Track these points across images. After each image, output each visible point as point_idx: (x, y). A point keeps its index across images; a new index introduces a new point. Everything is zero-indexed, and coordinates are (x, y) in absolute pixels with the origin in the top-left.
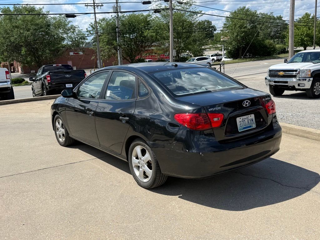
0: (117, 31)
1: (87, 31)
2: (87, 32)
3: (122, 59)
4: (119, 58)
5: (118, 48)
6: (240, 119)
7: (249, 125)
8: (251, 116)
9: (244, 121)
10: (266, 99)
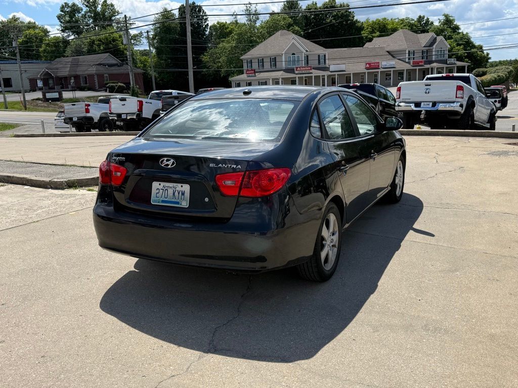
6: (160, 184)
7: (176, 200)
8: (182, 186)
9: (166, 191)
10: (222, 165)
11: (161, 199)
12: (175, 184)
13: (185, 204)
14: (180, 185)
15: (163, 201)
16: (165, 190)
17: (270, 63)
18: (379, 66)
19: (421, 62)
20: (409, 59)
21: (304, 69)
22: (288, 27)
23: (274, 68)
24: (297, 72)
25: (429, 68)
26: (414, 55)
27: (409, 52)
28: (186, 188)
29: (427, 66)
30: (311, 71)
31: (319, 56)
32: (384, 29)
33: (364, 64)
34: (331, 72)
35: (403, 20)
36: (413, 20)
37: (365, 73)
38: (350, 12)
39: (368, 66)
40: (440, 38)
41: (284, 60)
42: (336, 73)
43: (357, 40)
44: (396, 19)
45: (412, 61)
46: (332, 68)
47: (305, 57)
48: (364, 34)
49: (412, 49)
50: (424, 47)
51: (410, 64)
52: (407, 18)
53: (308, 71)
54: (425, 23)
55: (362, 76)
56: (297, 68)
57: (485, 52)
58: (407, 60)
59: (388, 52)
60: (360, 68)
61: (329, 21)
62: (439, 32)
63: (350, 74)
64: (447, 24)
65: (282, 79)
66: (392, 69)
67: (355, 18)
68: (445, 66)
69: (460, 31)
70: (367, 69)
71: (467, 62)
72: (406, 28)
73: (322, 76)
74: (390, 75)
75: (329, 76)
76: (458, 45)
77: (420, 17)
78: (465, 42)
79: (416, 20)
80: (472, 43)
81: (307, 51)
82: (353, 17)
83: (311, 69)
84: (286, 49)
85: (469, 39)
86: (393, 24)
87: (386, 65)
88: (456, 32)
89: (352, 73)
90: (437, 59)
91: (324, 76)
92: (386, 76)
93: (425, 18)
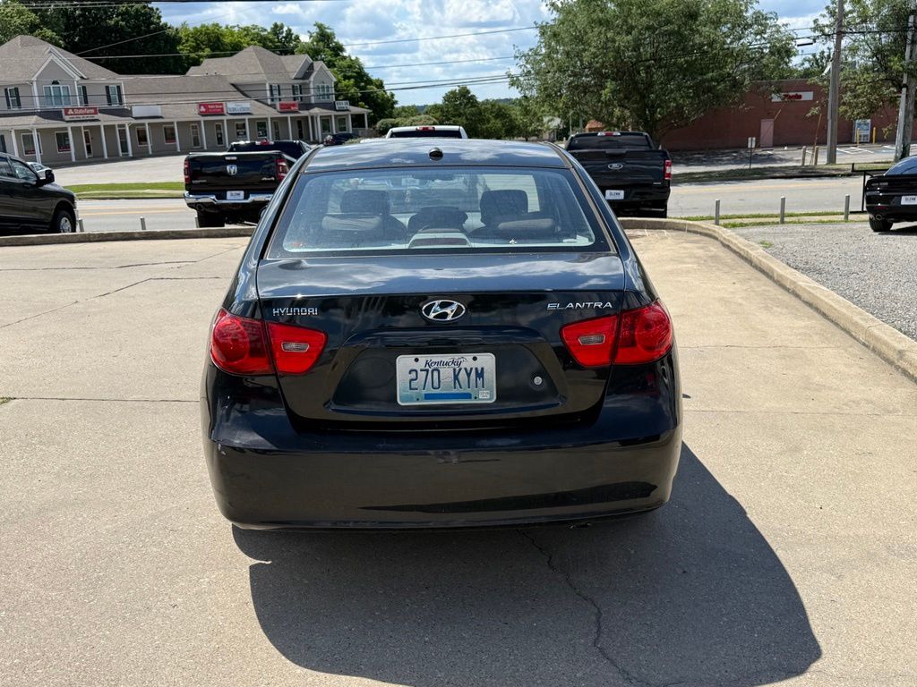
0: (910, 25)
1: (814, 29)
2: (814, 31)
3: (911, 117)
4: (901, 114)
5: (905, 82)
6: (417, 360)
7: (461, 391)
8: (475, 359)
9: (436, 373)
10: (574, 305)
11: (424, 392)
12: (456, 356)
13: (487, 396)
14: (469, 357)
15: (428, 397)
16: (431, 370)
17: (5, 99)
18: (222, 109)
19: (294, 105)
20: (272, 100)
21: (81, 111)
22: (32, 29)
23: (16, 110)
24: (67, 118)
25: (307, 117)
26: (279, 94)
27: (271, 86)
28: (487, 361)
29: (304, 113)
30: (96, 117)
31: (107, 88)
32: (217, 44)
33: (196, 106)
34: (136, 118)
35: (246, 29)
36: (265, 30)
37: (199, 122)
38: (152, 9)
39: (203, 109)
40: (319, 65)
41: (36, 94)
42: (146, 121)
43: (172, 61)
44: (234, 27)
45: (278, 103)
46: (137, 111)
47: (79, 89)
48: (183, 50)
49: (275, 83)
50: (295, 79)
51: (275, 108)
52: (255, 27)
53: (90, 117)
54: (286, 38)
55: (193, 127)
56: (67, 110)
57: (388, 93)
58: (269, 102)
59: (233, 85)
60: (190, 112)
61: (113, 22)
62: (314, 53)
63: (172, 123)
64: (322, 41)
65: (38, 130)
66: (247, 117)
67: (163, 20)
68: (333, 113)
69: (345, 54)
70: (203, 116)
71: (363, 107)
72: (255, 44)
73: (119, 126)
74: (244, 126)
75: (132, 127)
76: (346, 78)
77: (276, 25)
78: (356, 72)
79: (269, 30)
80: (366, 75)
81: (82, 78)
82: (159, 18)
83: (96, 113)
84: (39, 72)
85: (361, 68)
86: (232, 36)
87: (234, 109)
88: (339, 55)
89: (175, 121)
90: (318, 101)
91: (124, 126)
92: (237, 128)
93: (285, 29)
